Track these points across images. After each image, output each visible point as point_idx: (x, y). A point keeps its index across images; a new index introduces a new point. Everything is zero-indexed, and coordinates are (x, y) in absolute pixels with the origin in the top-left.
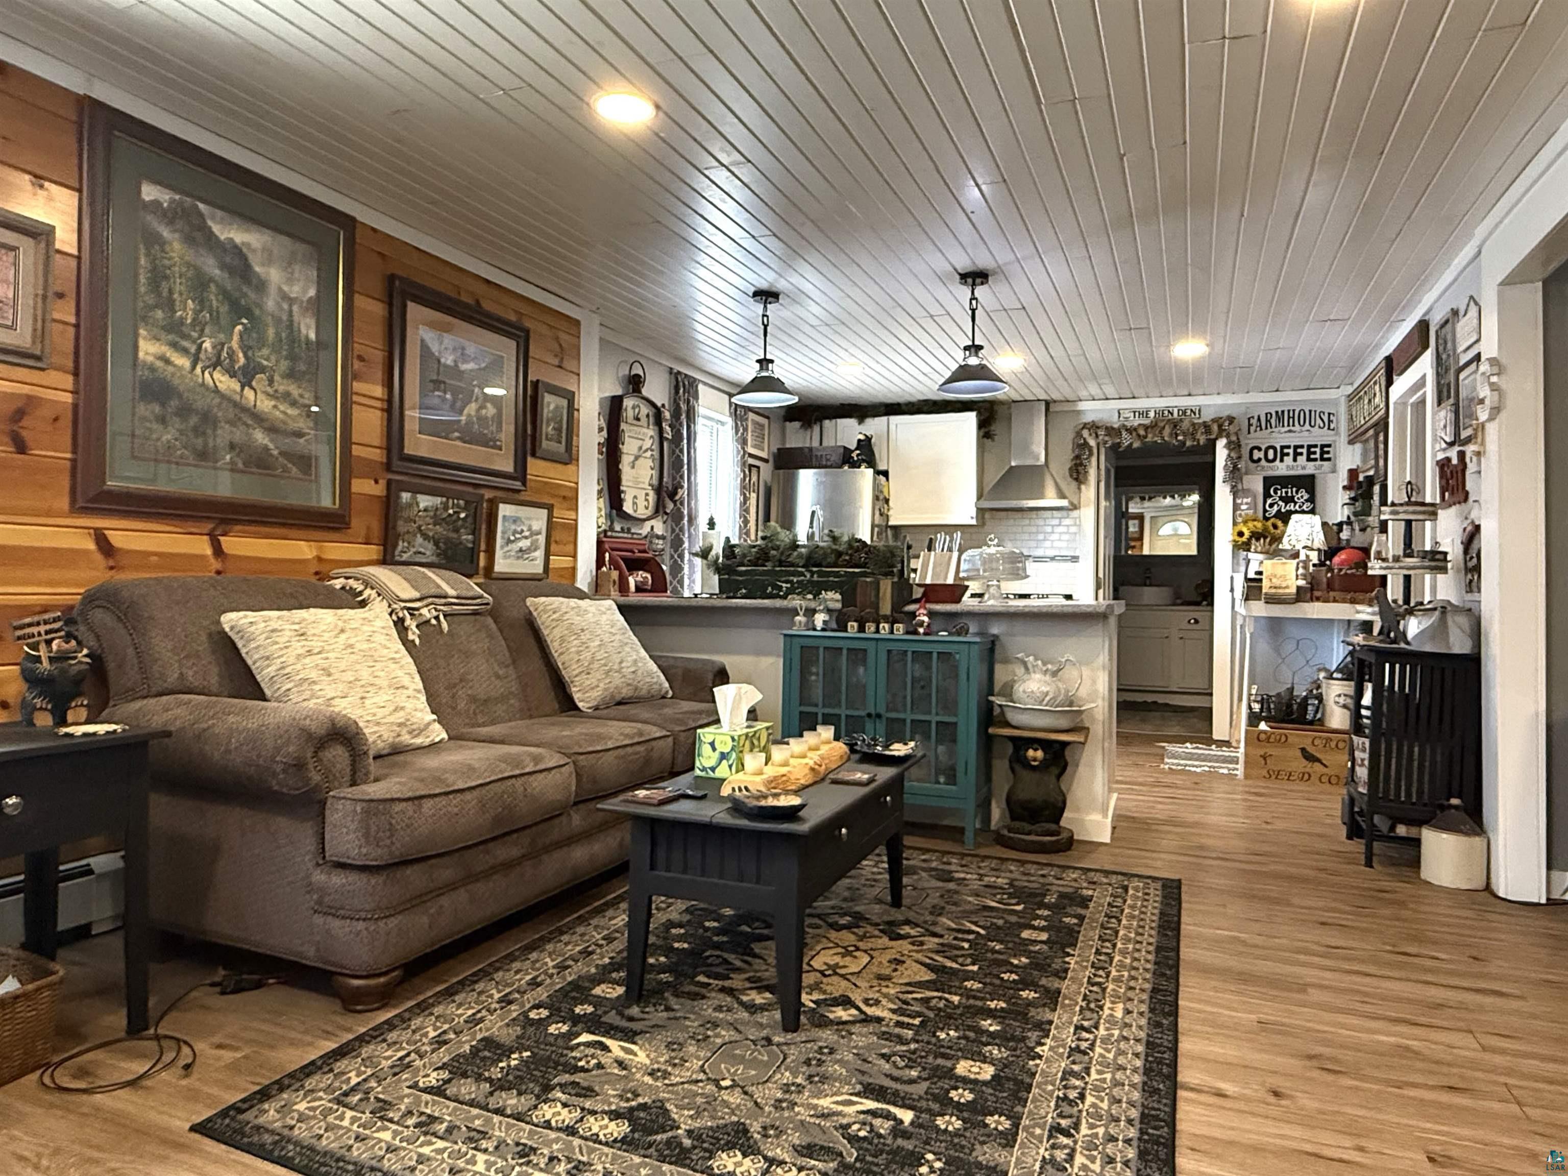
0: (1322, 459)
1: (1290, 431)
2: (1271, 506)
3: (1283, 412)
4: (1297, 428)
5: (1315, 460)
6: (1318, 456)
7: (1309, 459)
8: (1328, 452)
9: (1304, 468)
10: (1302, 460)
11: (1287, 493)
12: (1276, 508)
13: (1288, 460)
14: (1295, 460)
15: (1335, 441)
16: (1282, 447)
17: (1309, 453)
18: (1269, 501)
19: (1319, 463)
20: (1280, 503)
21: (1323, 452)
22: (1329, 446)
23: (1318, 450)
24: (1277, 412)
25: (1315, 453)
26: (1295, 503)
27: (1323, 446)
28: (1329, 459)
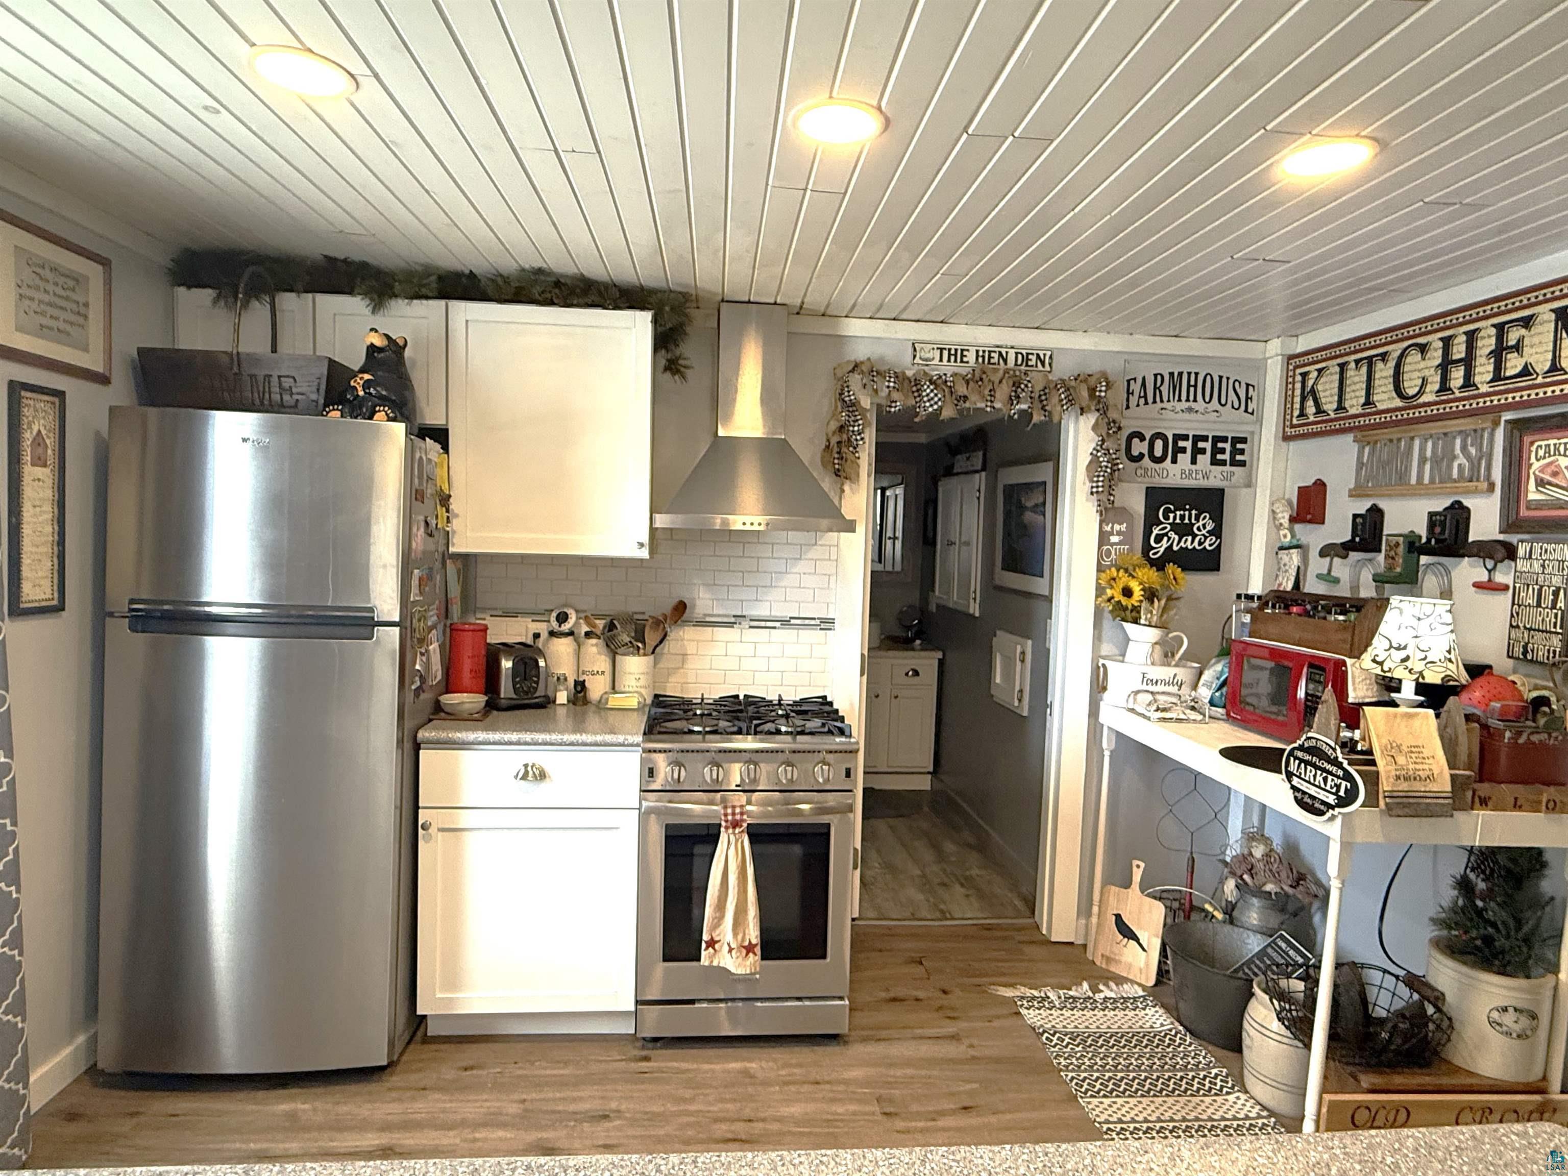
0: (1234, 463)
1: (1190, 410)
2: (1159, 539)
3: (1181, 374)
4: (1200, 405)
5: (1223, 463)
6: (1226, 457)
7: (1214, 462)
8: (1242, 452)
9: (1206, 476)
10: (1204, 460)
11: (1182, 517)
12: (1165, 543)
13: (1184, 459)
14: (1194, 461)
15: (1253, 433)
16: (1177, 437)
17: (1216, 451)
18: (1156, 531)
19: (1228, 468)
20: (1172, 535)
21: (1235, 451)
22: (1244, 440)
23: (1227, 446)
24: (1171, 374)
25: (1223, 451)
26: (1194, 536)
27: (1236, 440)
28: (1243, 464)
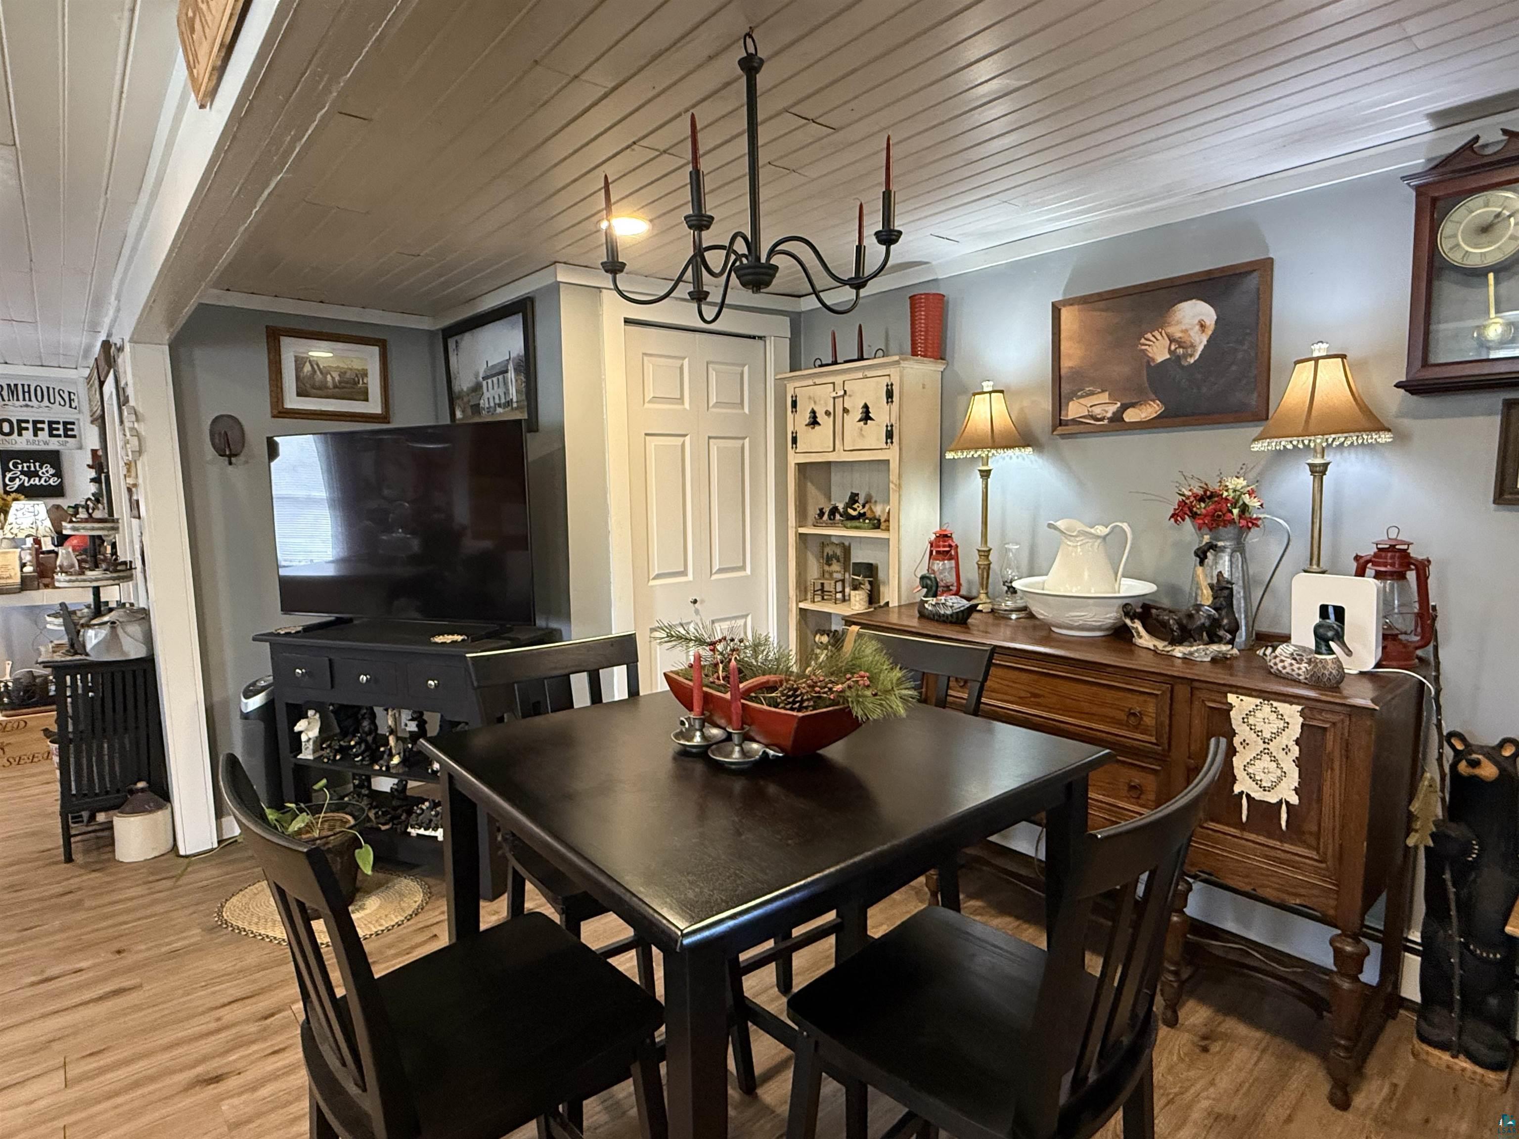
0: (66, 436)
1: (27, 406)
2: (12, 479)
3: (16, 385)
4: (34, 402)
5: (59, 436)
6: (61, 432)
7: (51, 435)
8: (72, 430)
9: (46, 443)
10: (44, 435)
11: (29, 467)
12: (17, 482)
13: (28, 434)
14: (35, 435)
15: (78, 419)
16: (19, 422)
17: (51, 429)
18: (9, 475)
19: (63, 439)
20: (22, 477)
21: (66, 430)
22: (73, 423)
23: (61, 426)
24: (9, 385)
25: (58, 429)
26: (40, 478)
27: (65, 424)
28: (74, 436)
